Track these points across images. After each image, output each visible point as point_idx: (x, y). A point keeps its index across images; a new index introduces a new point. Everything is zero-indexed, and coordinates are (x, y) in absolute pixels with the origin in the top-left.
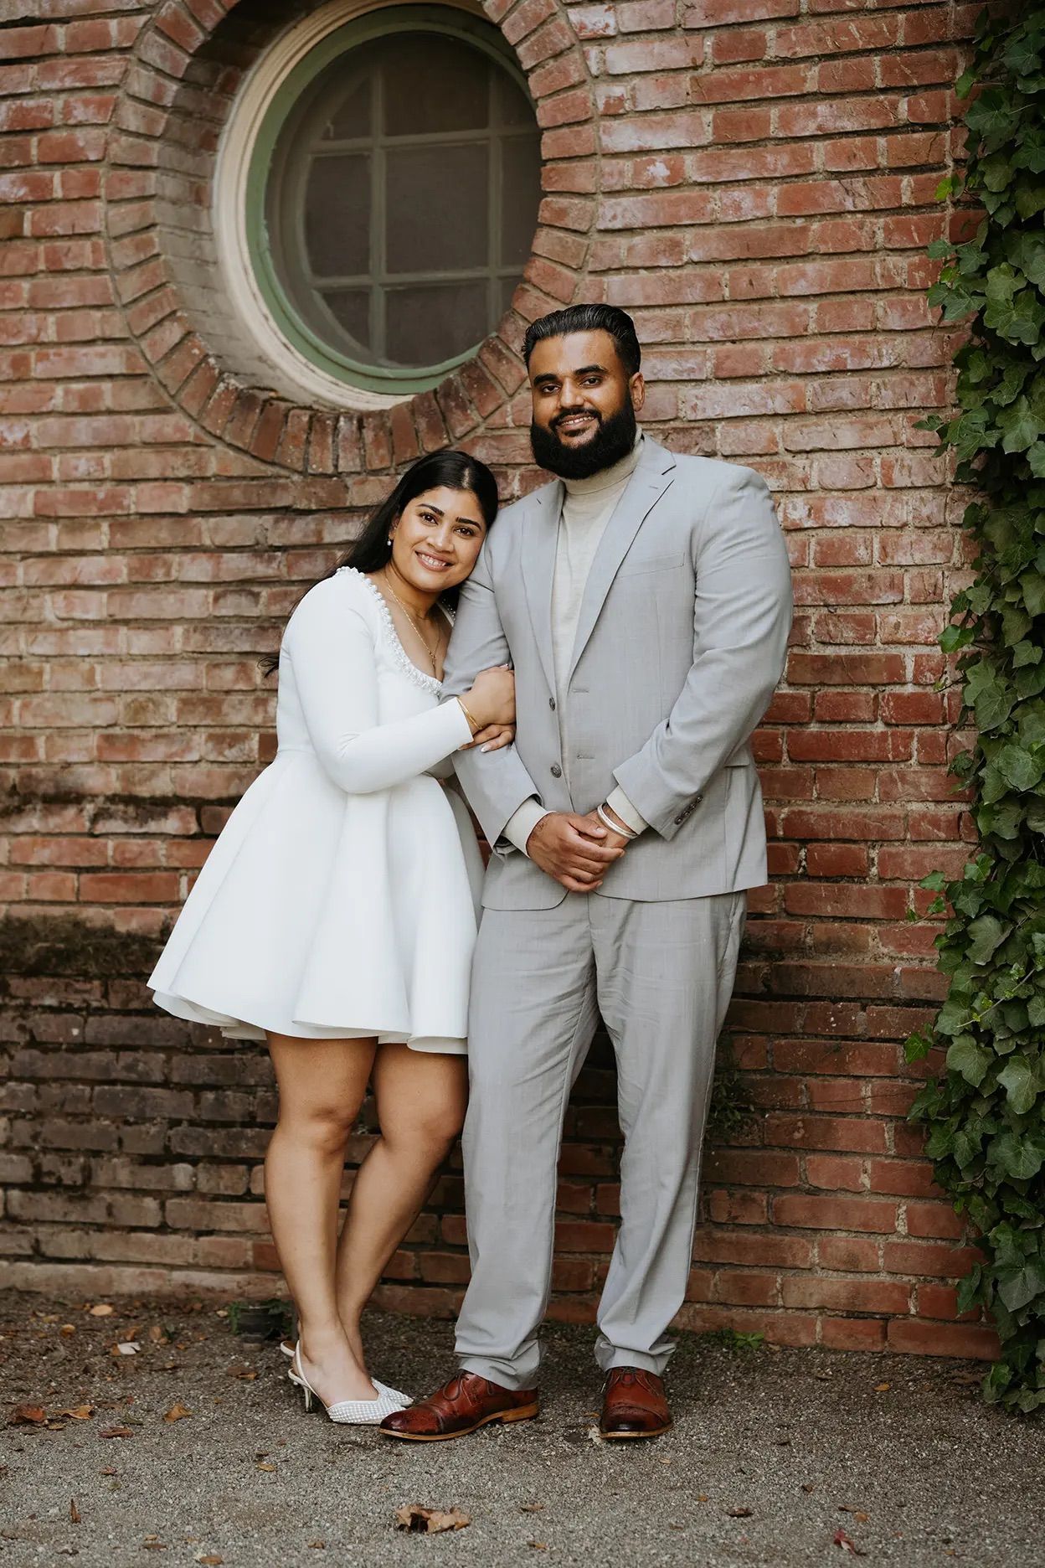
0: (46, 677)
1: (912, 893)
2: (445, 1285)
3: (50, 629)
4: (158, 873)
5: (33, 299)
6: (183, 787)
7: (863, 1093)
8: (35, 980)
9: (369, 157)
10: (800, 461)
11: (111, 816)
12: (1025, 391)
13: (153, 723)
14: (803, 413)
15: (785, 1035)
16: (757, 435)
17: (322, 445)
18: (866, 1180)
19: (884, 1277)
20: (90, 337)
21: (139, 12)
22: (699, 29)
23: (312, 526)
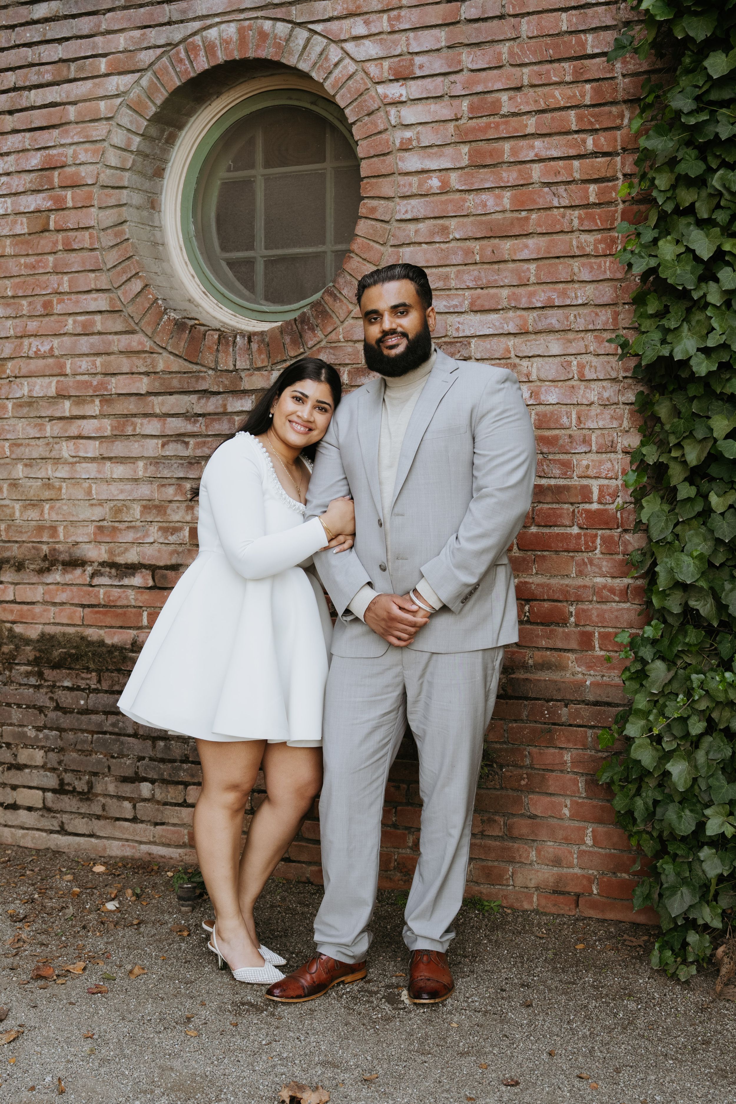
0: (64, 491)
1: (596, 634)
2: (303, 862)
3: (66, 462)
4: (130, 609)
5: (55, 266)
6: (144, 558)
7: (565, 758)
8: (58, 671)
9: (254, 181)
10: (525, 363)
11: (102, 575)
12: (686, 319)
13: (126, 519)
14: (527, 333)
15: (516, 721)
16: (498, 346)
17: (226, 352)
18: (566, 812)
19: (577, 870)
20: (89, 289)
21: (117, 96)
22: (458, 96)
23: (221, 402)
